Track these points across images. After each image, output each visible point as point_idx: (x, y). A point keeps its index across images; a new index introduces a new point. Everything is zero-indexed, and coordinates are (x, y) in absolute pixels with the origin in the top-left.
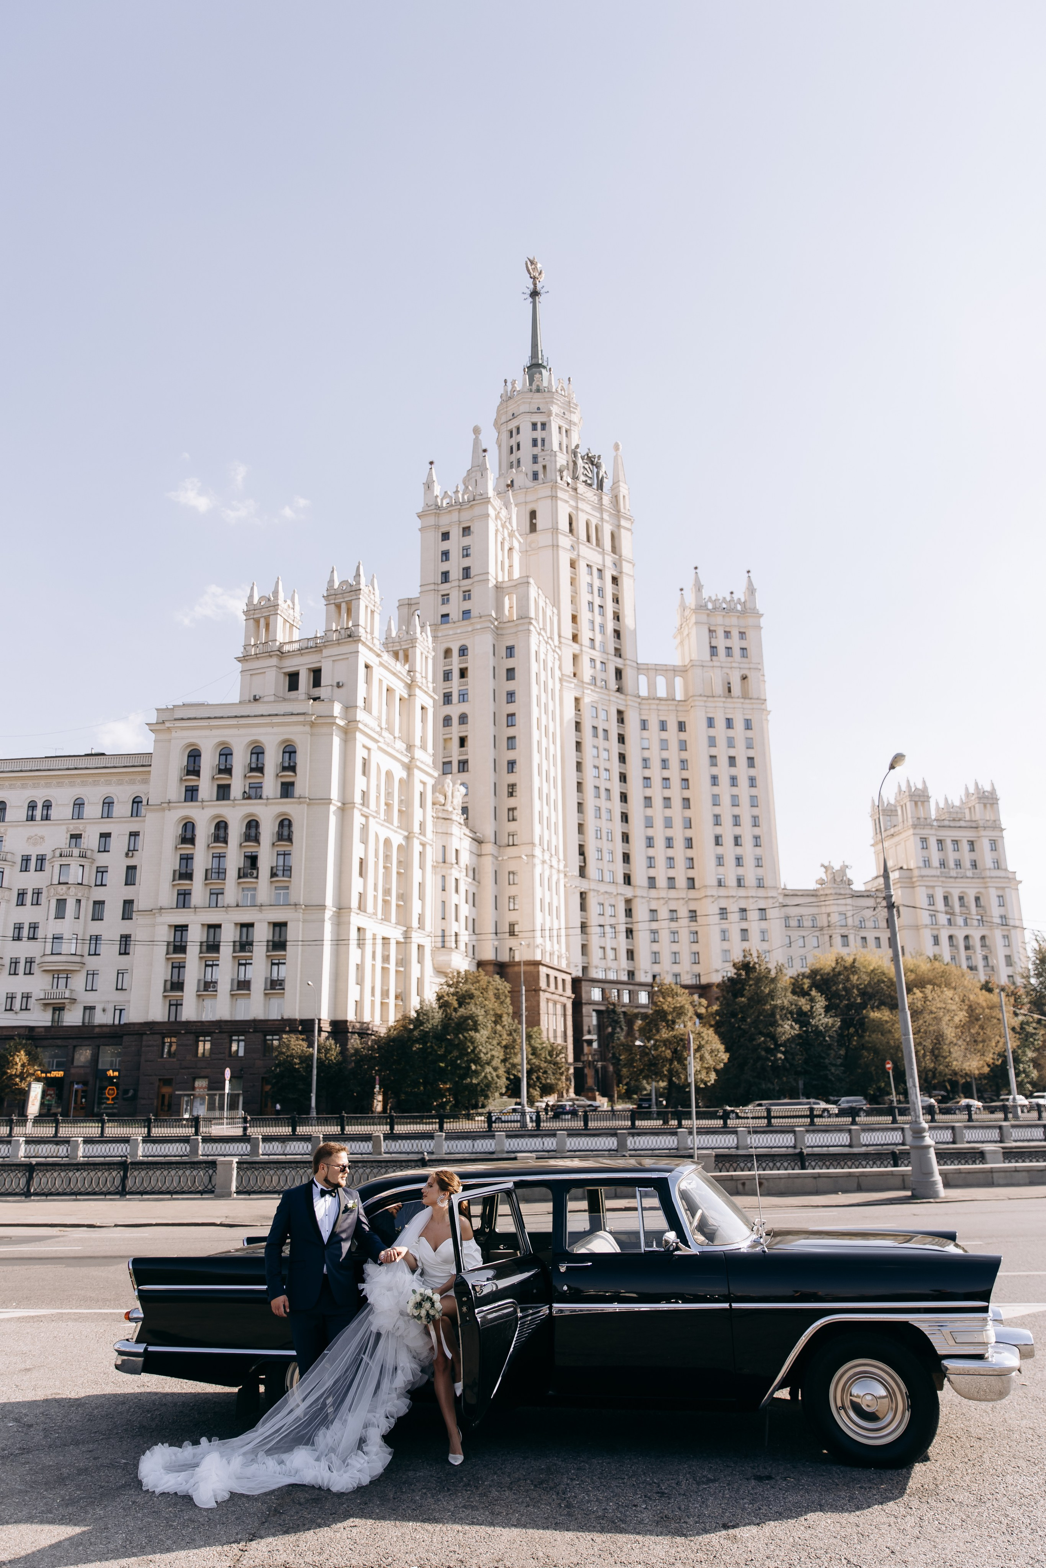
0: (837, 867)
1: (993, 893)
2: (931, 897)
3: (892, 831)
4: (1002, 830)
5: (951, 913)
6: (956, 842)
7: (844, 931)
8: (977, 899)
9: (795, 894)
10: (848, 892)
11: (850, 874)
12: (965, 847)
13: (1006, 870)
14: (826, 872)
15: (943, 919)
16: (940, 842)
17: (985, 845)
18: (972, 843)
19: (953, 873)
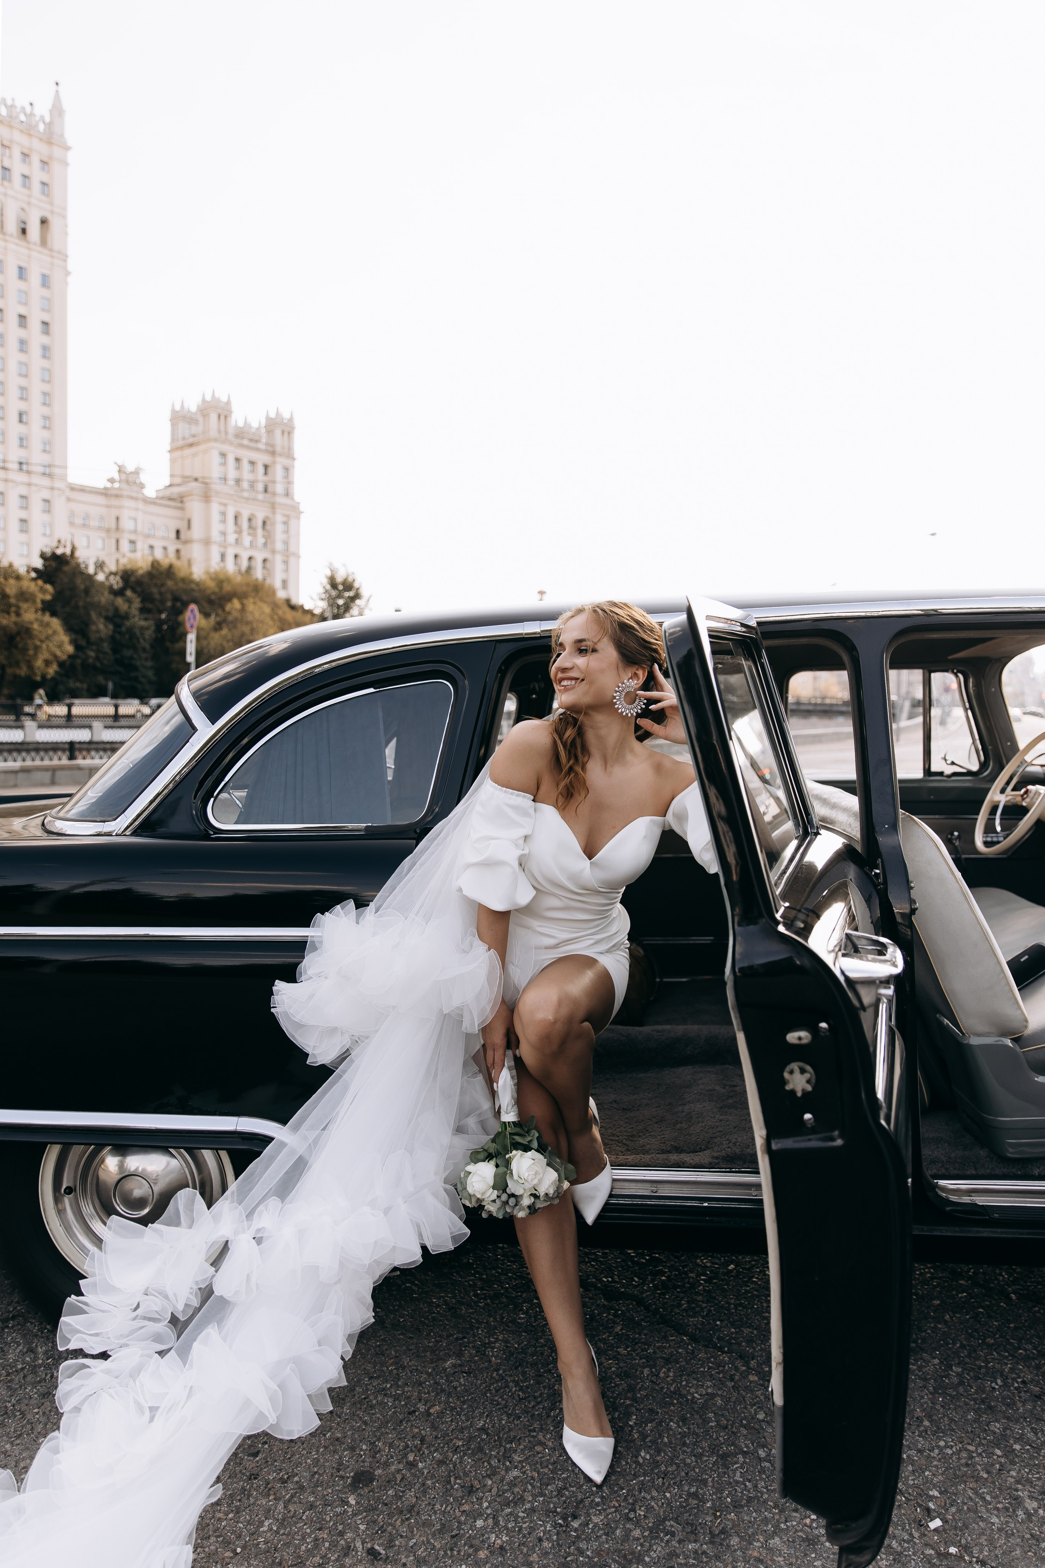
0: (130, 468)
1: (279, 518)
2: (223, 514)
3: (191, 440)
4: (294, 459)
5: (239, 532)
6: (252, 463)
7: (133, 537)
8: (264, 523)
9: (82, 490)
10: (140, 496)
11: (143, 478)
12: (261, 470)
13: (293, 499)
14: (119, 471)
15: (232, 538)
16: (237, 460)
17: (278, 472)
18: (266, 467)
19: (246, 494)
